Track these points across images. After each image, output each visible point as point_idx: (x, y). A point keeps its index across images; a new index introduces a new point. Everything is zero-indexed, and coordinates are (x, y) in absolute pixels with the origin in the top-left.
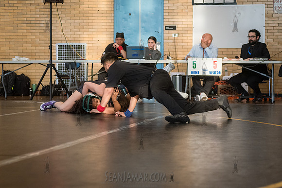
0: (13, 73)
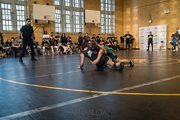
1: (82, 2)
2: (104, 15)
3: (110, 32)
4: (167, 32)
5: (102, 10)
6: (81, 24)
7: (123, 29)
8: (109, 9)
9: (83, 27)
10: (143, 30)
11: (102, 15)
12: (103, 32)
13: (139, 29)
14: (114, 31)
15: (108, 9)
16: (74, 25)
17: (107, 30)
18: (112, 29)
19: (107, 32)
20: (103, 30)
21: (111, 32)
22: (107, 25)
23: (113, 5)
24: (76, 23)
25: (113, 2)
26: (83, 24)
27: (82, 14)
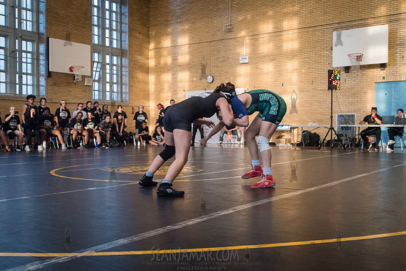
0: (309, 133)
1: (42, 18)
2: (101, 56)
3: (115, 99)
5: (96, 42)
6: (38, 75)
7: (149, 94)
8: (115, 42)
9: (43, 81)
11: (96, 55)
12: (97, 98)
13: (185, 96)
14: (126, 97)
15: (111, 42)
16: (17, 75)
17: (108, 94)
18: (122, 93)
19: (108, 98)
20: (96, 93)
21: (119, 99)
22: (108, 80)
23: (123, 34)
24: (24, 71)
25: (123, 25)
26: (43, 76)
27: (42, 48)
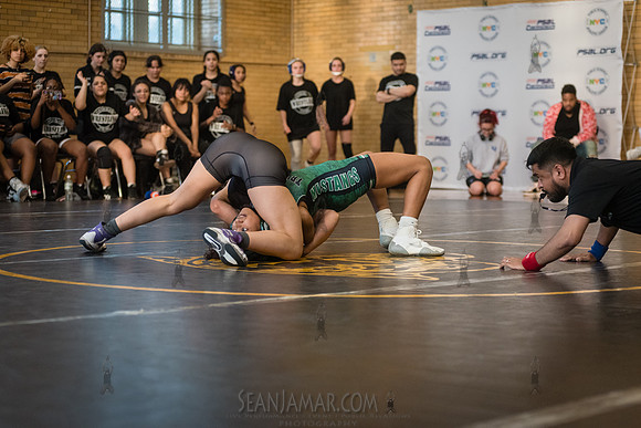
3: (177, 38)
4: (627, 58)
7: (289, 22)
10: (443, 30)
12: (117, 35)
13: (412, 28)
14: (212, 33)
17: (153, 22)
18: (199, 18)
19: (154, 37)
20: (117, 19)
21: (192, 40)
